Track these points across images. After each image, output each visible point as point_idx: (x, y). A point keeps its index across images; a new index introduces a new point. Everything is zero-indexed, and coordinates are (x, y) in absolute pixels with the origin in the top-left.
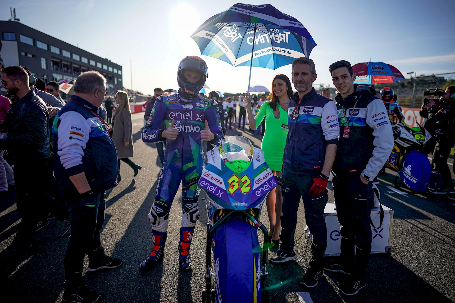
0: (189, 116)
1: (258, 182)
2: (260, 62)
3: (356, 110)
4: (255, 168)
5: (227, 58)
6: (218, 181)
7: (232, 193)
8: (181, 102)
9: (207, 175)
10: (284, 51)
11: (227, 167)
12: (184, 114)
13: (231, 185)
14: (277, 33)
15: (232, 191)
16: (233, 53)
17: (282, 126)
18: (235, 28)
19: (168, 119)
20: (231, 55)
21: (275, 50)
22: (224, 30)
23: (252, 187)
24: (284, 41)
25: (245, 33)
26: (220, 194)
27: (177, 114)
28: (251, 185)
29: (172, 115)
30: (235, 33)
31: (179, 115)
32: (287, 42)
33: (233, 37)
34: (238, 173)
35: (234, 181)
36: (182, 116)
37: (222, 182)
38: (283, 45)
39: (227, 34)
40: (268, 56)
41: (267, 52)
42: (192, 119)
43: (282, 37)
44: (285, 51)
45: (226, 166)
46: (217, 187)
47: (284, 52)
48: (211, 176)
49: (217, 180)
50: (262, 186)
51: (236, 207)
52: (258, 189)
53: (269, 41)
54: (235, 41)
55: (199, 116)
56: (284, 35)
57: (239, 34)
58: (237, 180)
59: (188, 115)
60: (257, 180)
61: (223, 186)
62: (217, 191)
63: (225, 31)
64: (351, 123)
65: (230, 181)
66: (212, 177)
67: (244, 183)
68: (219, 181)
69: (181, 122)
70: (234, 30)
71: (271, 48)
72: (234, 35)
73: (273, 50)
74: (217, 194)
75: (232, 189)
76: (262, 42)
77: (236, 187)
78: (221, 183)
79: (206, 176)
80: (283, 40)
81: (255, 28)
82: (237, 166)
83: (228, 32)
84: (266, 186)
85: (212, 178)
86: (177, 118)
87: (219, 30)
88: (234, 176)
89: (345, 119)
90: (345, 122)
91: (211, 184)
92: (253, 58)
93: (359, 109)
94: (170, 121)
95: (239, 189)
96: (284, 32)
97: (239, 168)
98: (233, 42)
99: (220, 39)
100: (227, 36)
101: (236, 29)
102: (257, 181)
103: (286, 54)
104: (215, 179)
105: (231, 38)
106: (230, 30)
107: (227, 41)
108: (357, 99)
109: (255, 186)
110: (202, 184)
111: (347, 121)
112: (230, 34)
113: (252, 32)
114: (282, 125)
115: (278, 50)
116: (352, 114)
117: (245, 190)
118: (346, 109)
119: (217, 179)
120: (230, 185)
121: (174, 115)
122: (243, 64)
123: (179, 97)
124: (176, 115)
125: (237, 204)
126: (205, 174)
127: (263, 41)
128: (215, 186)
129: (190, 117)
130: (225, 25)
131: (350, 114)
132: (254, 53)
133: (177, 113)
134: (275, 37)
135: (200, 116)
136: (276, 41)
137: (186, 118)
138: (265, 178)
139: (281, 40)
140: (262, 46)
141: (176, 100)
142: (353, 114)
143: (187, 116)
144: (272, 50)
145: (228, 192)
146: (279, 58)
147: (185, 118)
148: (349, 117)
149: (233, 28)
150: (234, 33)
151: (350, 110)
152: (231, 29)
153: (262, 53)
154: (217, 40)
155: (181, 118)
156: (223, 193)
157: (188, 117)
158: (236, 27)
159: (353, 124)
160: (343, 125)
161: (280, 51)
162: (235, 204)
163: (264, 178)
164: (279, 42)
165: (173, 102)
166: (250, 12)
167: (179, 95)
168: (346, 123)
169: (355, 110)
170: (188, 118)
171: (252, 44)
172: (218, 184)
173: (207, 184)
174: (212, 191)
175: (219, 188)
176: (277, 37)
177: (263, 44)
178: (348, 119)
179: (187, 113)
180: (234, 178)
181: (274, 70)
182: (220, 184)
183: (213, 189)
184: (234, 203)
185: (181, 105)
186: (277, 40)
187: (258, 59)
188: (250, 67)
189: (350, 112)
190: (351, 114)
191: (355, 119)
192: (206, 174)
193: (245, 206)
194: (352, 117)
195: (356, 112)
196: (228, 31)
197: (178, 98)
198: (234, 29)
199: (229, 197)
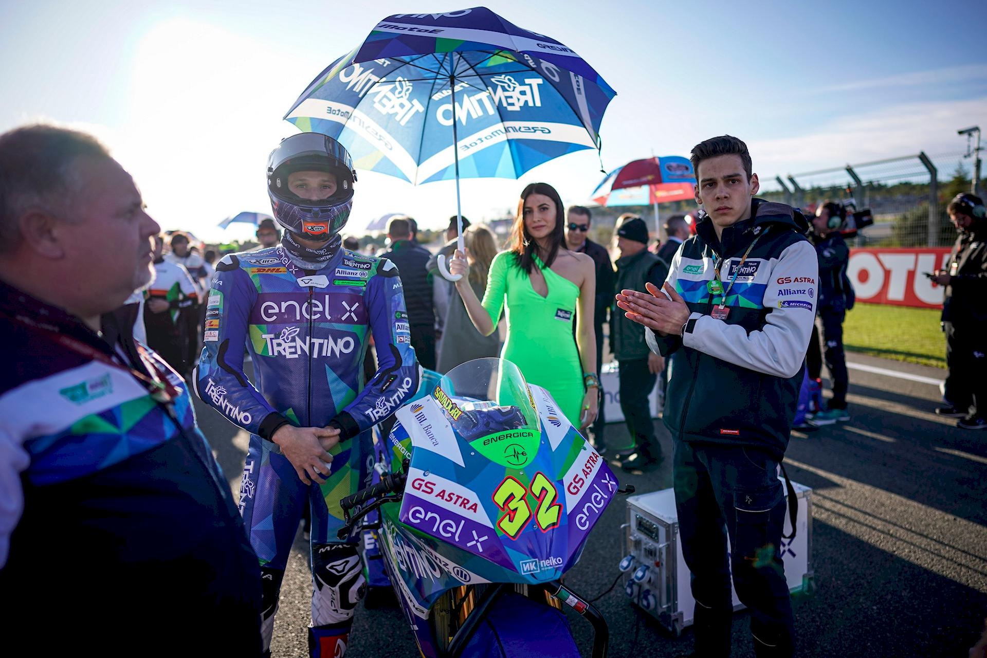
0: (321, 309)
1: (574, 488)
2: (478, 167)
3: (751, 264)
4: (554, 446)
5: (393, 166)
6: (463, 502)
7: (512, 533)
8: (293, 269)
9: (423, 488)
10: (533, 128)
11: (481, 456)
12: (306, 304)
13: (507, 510)
14: (509, 86)
15: (511, 528)
16: (407, 150)
17: (557, 315)
18: (402, 87)
19: (259, 321)
20: (403, 159)
21: (510, 129)
22: (375, 96)
23: (562, 507)
24: (531, 104)
25: (430, 98)
26: (477, 542)
27: (284, 305)
28: (558, 501)
29: (270, 311)
30: (404, 101)
31: (291, 309)
32: (538, 104)
33: (401, 112)
34: (520, 470)
35: (511, 497)
36: (301, 311)
37: (476, 505)
38: (527, 113)
39: (384, 106)
40: (498, 147)
41: (491, 137)
42: (329, 317)
43: (523, 93)
44: (535, 130)
45: (476, 452)
46: (463, 522)
47: (535, 132)
48: (437, 490)
49: (460, 501)
50: (586, 498)
51: (532, 574)
52: (578, 509)
53: (492, 111)
54: (408, 122)
55: (348, 309)
56: (527, 88)
57: (415, 102)
58: (519, 492)
59: (317, 306)
60: (571, 483)
61: (481, 517)
62: (466, 535)
63: (377, 99)
64: (733, 297)
65: (500, 498)
66: (444, 491)
67: (540, 498)
68: (468, 501)
69: (298, 329)
70: (400, 93)
71: (500, 126)
72: (402, 106)
73: (507, 130)
74: (469, 545)
75: (511, 520)
76: (474, 116)
77: (522, 514)
78: (474, 508)
79: (423, 491)
80: (526, 102)
81: (453, 80)
82: (510, 451)
83: (385, 101)
84: (596, 497)
85: (442, 494)
86: (287, 318)
87: (360, 96)
88: (510, 480)
89: (717, 285)
90: (718, 292)
91: (445, 514)
92: (459, 159)
93: (759, 263)
94: (264, 326)
95: (532, 518)
96: (527, 81)
97: (516, 454)
98: (403, 123)
99: (368, 121)
100: (384, 111)
101: (405, 88)
102: (573, 486)
103: (539, 136)
104: (455, 498)
105: (396, 114)
106: (390, 95)
107: (388, 122)
108: (758, 235)
109: (571, 502)
110: (414, 517)
111: (723, 292)
112: (391, 104)
113: (447, 92)
114: (557, 313)
115: (518, 128)
116: (739, 275)
117: (547, 517)
118: (723, 261)
119: (459, 497)
120: (503, 509)
121: (277, 310)
122: (438, 176)
123: (286, 256)
124: (283, 311)
125: (533, 567)
126: (416, 485)
127: (477, 113)
128: (457, 518)
129: (323, 313)
130: (375, 83)
131: (731, 273)
132: (458, 144)
133: (283, 303)
134: (507, 97)
135: (351, 307)
136: (510, 108)
137: (313, 317)
138: (588, 473)
139: (522, 104)
140: (476, 125)
141: (277, 265)
142: (742, 274)
143: (314, 309)
144: (503, 130)
145: (500, 534)
146: (523, 147)
147: (308, 317)
148: (730, 281)
149: (395, 88)
150: (401, 100)
151: (733, 263)
152: (393, 91)
153: (480, 141)
154: (361, 123)
155: (298, 318)
156: (486, 538)
157: (319, 312)
158: (403, 82)
159: (737, 300)
160: (710, 301)
161: (522, 129)
162: (527, 567)
163: (586, 474)
164: (516, 108)
165: (269, 270)
166: (431, 28)
167: (286, 251)
168: (720, 296)
169: (746, 264)
170: (318, 315)
171: (451, 122)
172: (466, 510)
173: (430, 515)
174: (449, 535)
175: (471, 525)
176: (511, 97)
177: (480, 119)
178: (725, 285)
179: (313, 301)
180: (509, 487)
181: (517, 178)
182: (471, 511)
183: (453, 530)
184: (526, 563)
185: (294, 278)
186: (513, 104)
187: (472, 161)
188: (455, 181)
189: (731, 268)
190: (736, 275)
191: (743, 289)
192: (421, 485)
193: (557, 569)
194: (736, 282)
195: (749, 270)
196: (385, 96)
197: (283, 258)
198: (399, 89)
199: (506, 547)
